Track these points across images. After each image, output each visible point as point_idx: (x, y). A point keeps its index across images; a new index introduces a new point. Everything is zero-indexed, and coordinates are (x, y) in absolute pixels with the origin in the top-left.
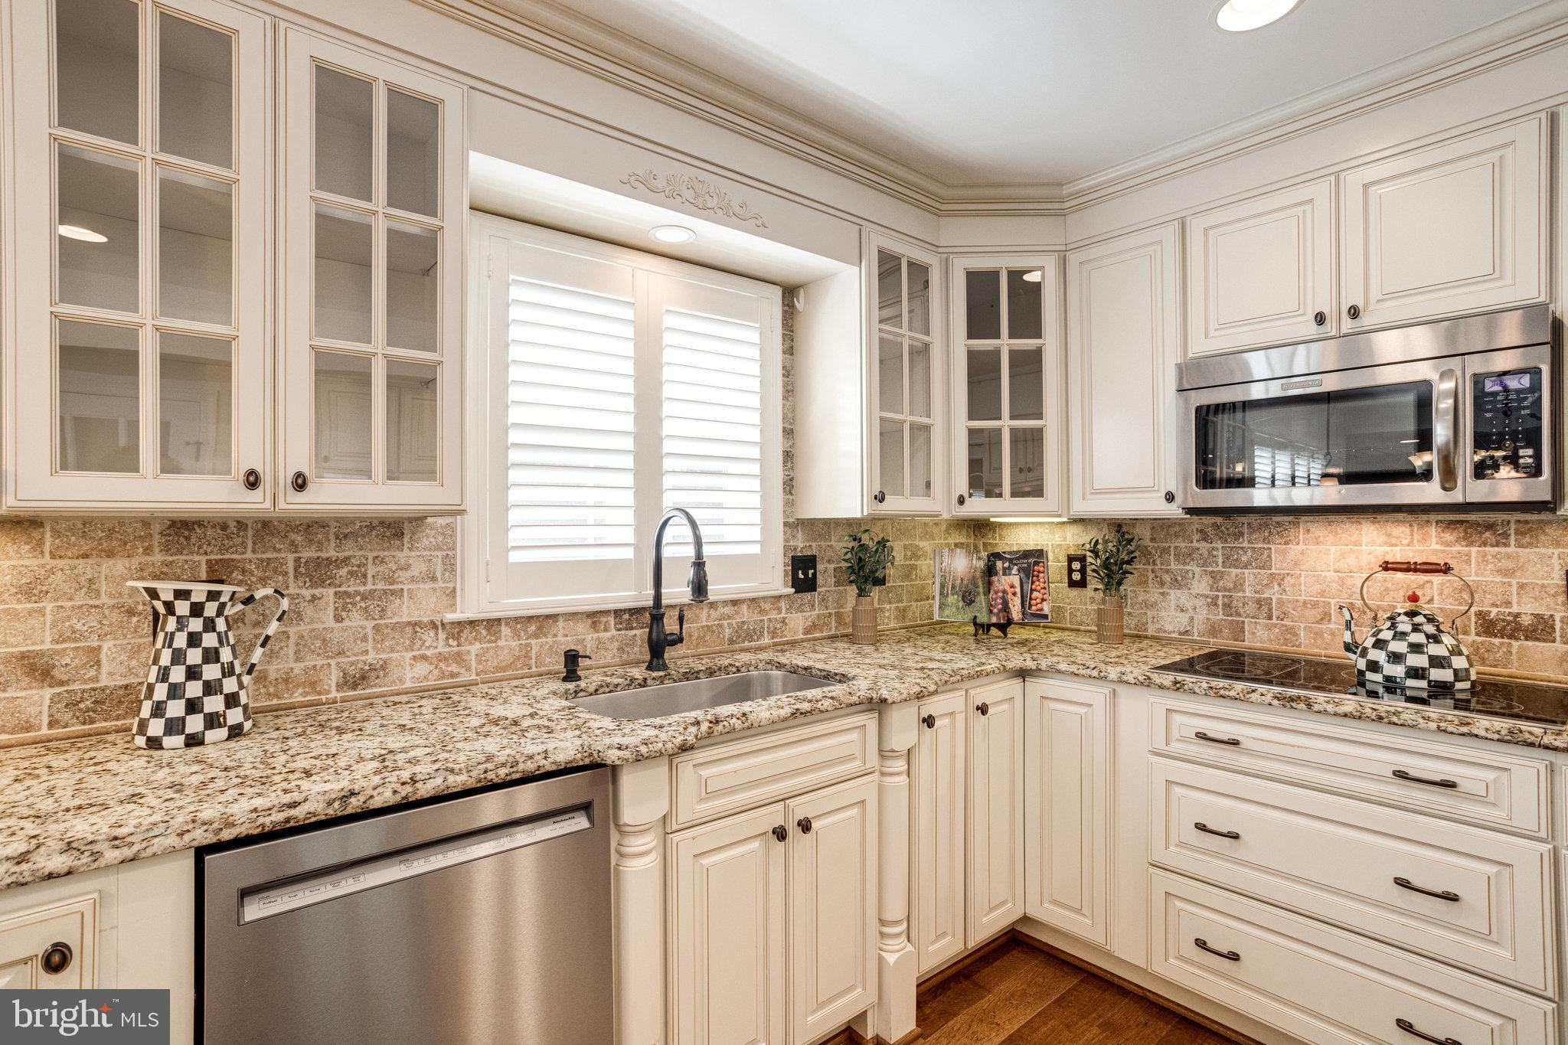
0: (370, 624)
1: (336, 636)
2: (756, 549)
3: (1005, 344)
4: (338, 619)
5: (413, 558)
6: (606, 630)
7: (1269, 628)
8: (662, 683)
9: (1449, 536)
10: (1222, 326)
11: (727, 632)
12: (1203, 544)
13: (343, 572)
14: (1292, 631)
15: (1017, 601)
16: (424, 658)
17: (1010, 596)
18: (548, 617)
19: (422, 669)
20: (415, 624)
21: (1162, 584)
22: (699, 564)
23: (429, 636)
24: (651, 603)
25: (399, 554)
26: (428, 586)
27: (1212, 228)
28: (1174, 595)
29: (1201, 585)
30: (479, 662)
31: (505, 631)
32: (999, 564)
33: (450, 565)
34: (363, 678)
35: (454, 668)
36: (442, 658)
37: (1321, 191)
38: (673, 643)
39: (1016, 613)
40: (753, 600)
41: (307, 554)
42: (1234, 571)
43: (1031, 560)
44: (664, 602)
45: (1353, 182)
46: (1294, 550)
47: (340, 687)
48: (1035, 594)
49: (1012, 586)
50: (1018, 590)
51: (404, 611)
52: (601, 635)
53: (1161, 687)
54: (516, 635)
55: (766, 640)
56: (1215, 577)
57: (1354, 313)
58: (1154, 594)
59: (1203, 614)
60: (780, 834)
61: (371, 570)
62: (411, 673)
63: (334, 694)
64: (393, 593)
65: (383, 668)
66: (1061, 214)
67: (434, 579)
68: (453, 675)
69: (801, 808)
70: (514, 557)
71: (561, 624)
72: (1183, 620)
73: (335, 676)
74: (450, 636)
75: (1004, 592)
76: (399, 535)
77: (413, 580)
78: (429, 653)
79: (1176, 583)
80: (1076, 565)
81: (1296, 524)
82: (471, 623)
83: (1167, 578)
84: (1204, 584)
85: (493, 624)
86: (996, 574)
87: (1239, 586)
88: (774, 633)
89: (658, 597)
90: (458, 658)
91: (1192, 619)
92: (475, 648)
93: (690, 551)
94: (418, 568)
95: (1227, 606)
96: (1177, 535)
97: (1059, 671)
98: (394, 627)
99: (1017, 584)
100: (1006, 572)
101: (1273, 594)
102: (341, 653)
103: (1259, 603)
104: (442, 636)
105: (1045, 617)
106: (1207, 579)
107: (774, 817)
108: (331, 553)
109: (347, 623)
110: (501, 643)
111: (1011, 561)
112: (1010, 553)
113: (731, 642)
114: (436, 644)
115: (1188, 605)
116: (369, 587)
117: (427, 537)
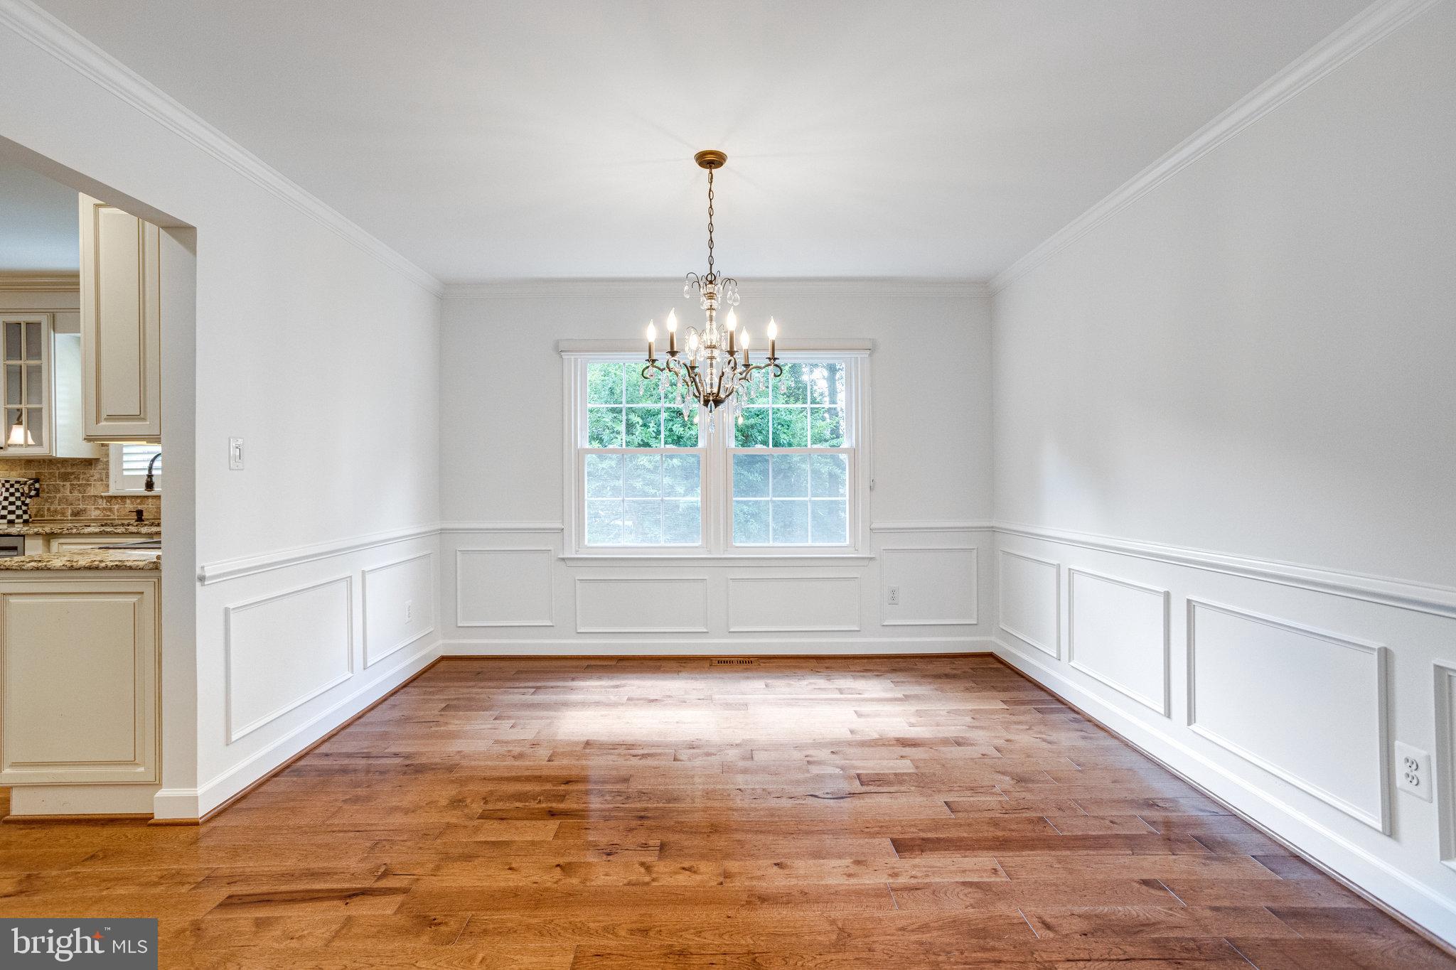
0: (81, 495)
1: (70, 498)
4: (71, 492)
5: (95, 472)
13: (73, 477)
16: (98, 508)
19: (98, 512)
20: (96, 496)
22: (150, 476)
23: (100, 501)
25: (91, 471)
26: (99, 483)
30: (118, 512)
31: (128, 501)
33: (107, 476)
34: (79, 513)
35: (108, 513)
36: (104, 509)
41: (62, 471)
47: (72, 515)
51: (92, 491)
54: (132, 503)
61: (82, 477)
62: (95, 514)
63: (70, 517)
64: (88, 485)
65: (85, 510)
67: (102, 480)
70: (126, 473)
71: (150, 500)
73: (70, 512)
74: (107, 501)
76: (91, 464)
77: (95, 480)
78: (100, 507)
82: (115, 497)
85: (123, 498)
90: (110, 510)
92: (116, 507)
93: (146, 472)
94: (96, 476)
98: (90, 497)
102: (72, 504)
104: (105, 501)
108: (69, 471)
109: (74, 494)
114: (103, 503)
116: (81, 482)
117: (100, 466)
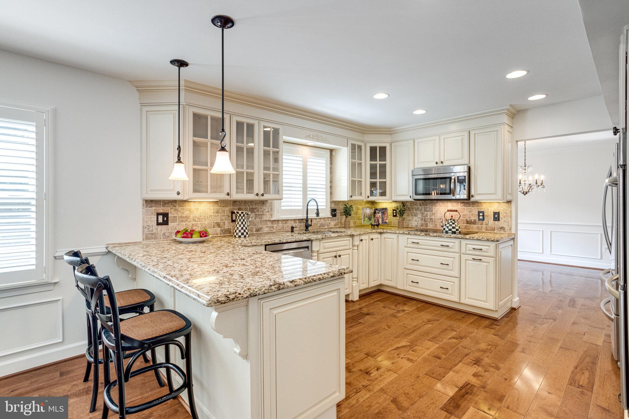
0: (260, 220)
1: (255, 222)
2: (324, 207)
3: (378, 163)
4: (255, 219)
5: (266, 208)
6: (297, 223)
7: (432, 224)
8: (309, 233)
9: (462, 205)
10: (421, 162)
11: (319, 225)
12: (420, 207)
13: (256, 210)
14: (436, 225)
15: (381, 219)
16: (268, 227)
17: (379, 218)
18: (287, 220)
19: (267, 229)
20: (266, 220)
21: (412, 215)
22: (318, 210)
24: (306, 218)
25: (264, 207)
26: (268, 213)
27: (420, 142)
28: (415, 218)
29: (420, 216)
30: (276, 228)
31: (280, 222)
32: (377, 211)
33: (272, 209)
34: (259, 230)
35: (272, 229)
36: (270, 227)
37: (437, 138)
38: (310, 226)
39: (380, 222)
40: (324, 218)
41: (251, 207)
42: (426, 212)
43: (384, 210)
44: (308, 218)
45: (442, 137)
46: (437, 208)
47: (255, 231)
48: (385, 218)
49: (380, 216)
50: (381, 217)
51: (265, 218)
52: (296, 224)
53: (406, 234)
54: (282, 223)
55: (326, 227)
56: (423, 214)
57: (442, 162)
58: (410, 218)
59: (420, 222)
60: (336, 257)
61: (260, 210)
62: (266, 230)
63: (255, 233)
64: (263, 214)
65: (262, 228)
66: (391, 134)
67: (269, 212)
68: (272, 230)
69: (339, 253)
70: (283, 208)
71: (290, 221)
72: (416, 223)
73: (254, 230)
74: (272, 223)
75: (378, 217)
76: (264, 204)
77: (266, 212)
79: (415, 215)
80: (395, 212)
81: (437, 202)
82: (275, 220)
83: (413, 214)
84: (420, 215)
85: (278, 221)
86: (376, 213)
87: (427, 216)
88: (328, 226)
89: (307, 217)
90: (273, 227)
91: (418, 223)
92: (275, 225)
93: (316, 207)
94: (267, 210)
95: (425, 220)
96: (415, 205)
97: (388, 232)
98: (264, 221)
99: (381, 216)
100: (378, 213)
101: (433, 217)
102: (256, 225)
103: (430, 219)
104: (270, 223)
105: (387, 223)
106: (421, 214)
107: (334, 254)
108: (254, 207)
109: (256, 220)
110: (279, 225)
111: (379, 210)
112: (379, 209)
113: (319, 227)
114: (269, 224)
115: (417, 220)
116: (259, 213)
117: (268, 204)
